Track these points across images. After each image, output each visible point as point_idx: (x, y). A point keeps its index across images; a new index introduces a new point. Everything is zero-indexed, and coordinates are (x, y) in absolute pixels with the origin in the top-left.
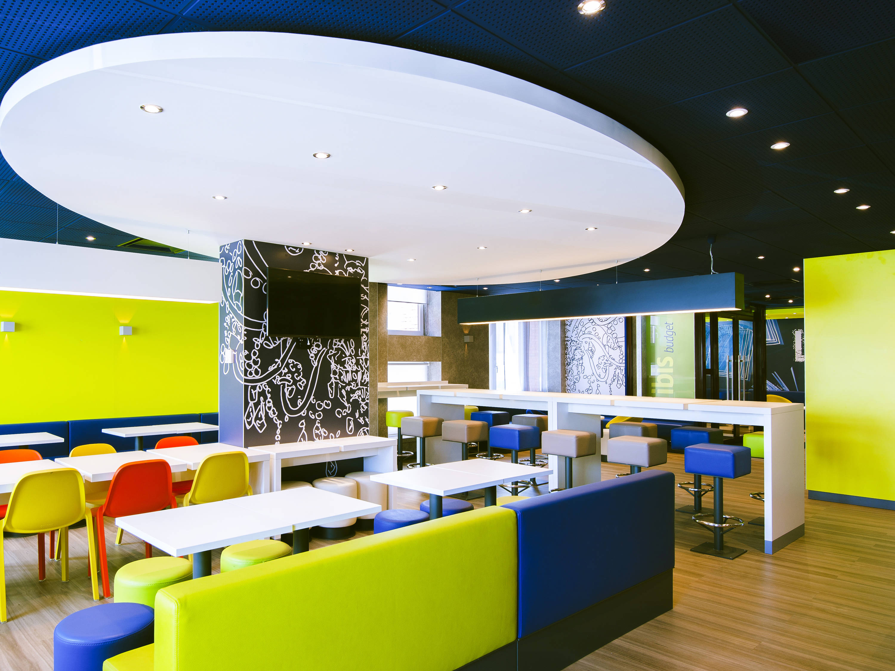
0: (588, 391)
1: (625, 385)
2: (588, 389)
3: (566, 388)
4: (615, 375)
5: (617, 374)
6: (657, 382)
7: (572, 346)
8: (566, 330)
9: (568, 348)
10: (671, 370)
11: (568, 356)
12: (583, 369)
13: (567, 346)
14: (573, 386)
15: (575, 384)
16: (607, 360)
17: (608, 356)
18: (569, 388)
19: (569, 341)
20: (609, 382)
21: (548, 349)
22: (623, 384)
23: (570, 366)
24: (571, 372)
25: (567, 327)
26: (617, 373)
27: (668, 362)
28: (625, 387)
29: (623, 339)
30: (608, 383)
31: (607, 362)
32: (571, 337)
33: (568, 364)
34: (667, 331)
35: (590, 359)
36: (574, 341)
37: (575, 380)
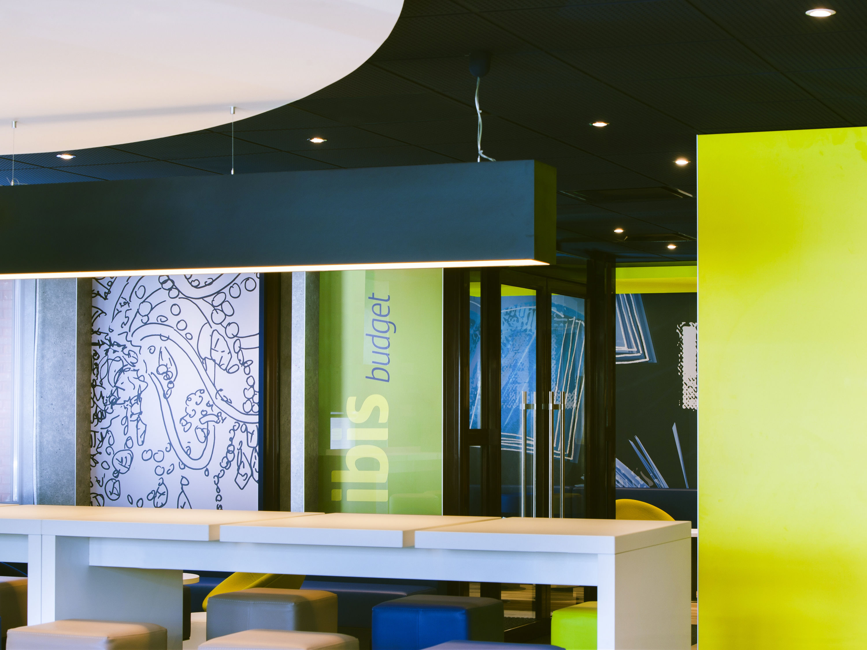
0: (154, 498)
1: (257, 479)
2: (155, 494)
3: (92, 490)
4: (231, 448)
5: (237, 446)
6: (348, 470)
7: (110, 361)
8: (94, 310)
9: (100, 366)
10: (383, 434)
11: (98, 390)
12: (140, 432)
13: (98, 362)
14: (111, 483)
15: (117, 477)
16: (211, 403)
17: (213, 392)
18: (100, 490)
19: (104, 343)
20: (215, 469)
21: (41, 368)
22: (252, 475)
23: (105, 423)
24: (106, 441)
25: (99, 302)
26: (236, 442)
27: (376, 410)
28: (257, 485)
29: (255, 341)
30: (212, 475)
31: (209, 409)
32: (108, 332)
33: (100, 417)
34: (374, 320)
35: (164, 401)
36: (119, 345)
37: (119, 467)
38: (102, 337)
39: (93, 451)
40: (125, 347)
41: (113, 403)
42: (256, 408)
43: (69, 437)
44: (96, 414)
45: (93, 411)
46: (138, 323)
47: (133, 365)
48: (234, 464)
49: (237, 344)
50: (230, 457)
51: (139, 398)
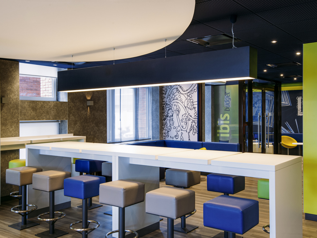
2: (176, 136)
3: (163, 135)
4: (192, 126)
6: (221, 130)
7: (166, 108)
8: (163, 97)
10: (228, 122)
11: (164, 114)
12: (173, 123)
13: (164, 108)
14: (167, 134)
15: (168, 132)
16: (187, 116)
17: (188, 114)
18: (165, 135)
21: (152, 109)
22: (196, 132)
23: (166, 121)
24: (166, 125)
27: (227, 117)
28: (197, 134)
29: (196, 103)
30: (188, 132)
31: (187, 118)
34: (226, 98)
35: (177, 116)
36: (168, 104)
37: (168, 130)
38: (165, 103)
39: (163, 127)
40: (169, 105)
41: (167, 117)
42: (197, 118)
43: (158, 124)
44: (164, 119)
45: (163, 118)
46: (172, 100)
47: (171, 108)
48: (192, 130)
49: (193, 104)
50: (191, 128)
51: (172, 116)
